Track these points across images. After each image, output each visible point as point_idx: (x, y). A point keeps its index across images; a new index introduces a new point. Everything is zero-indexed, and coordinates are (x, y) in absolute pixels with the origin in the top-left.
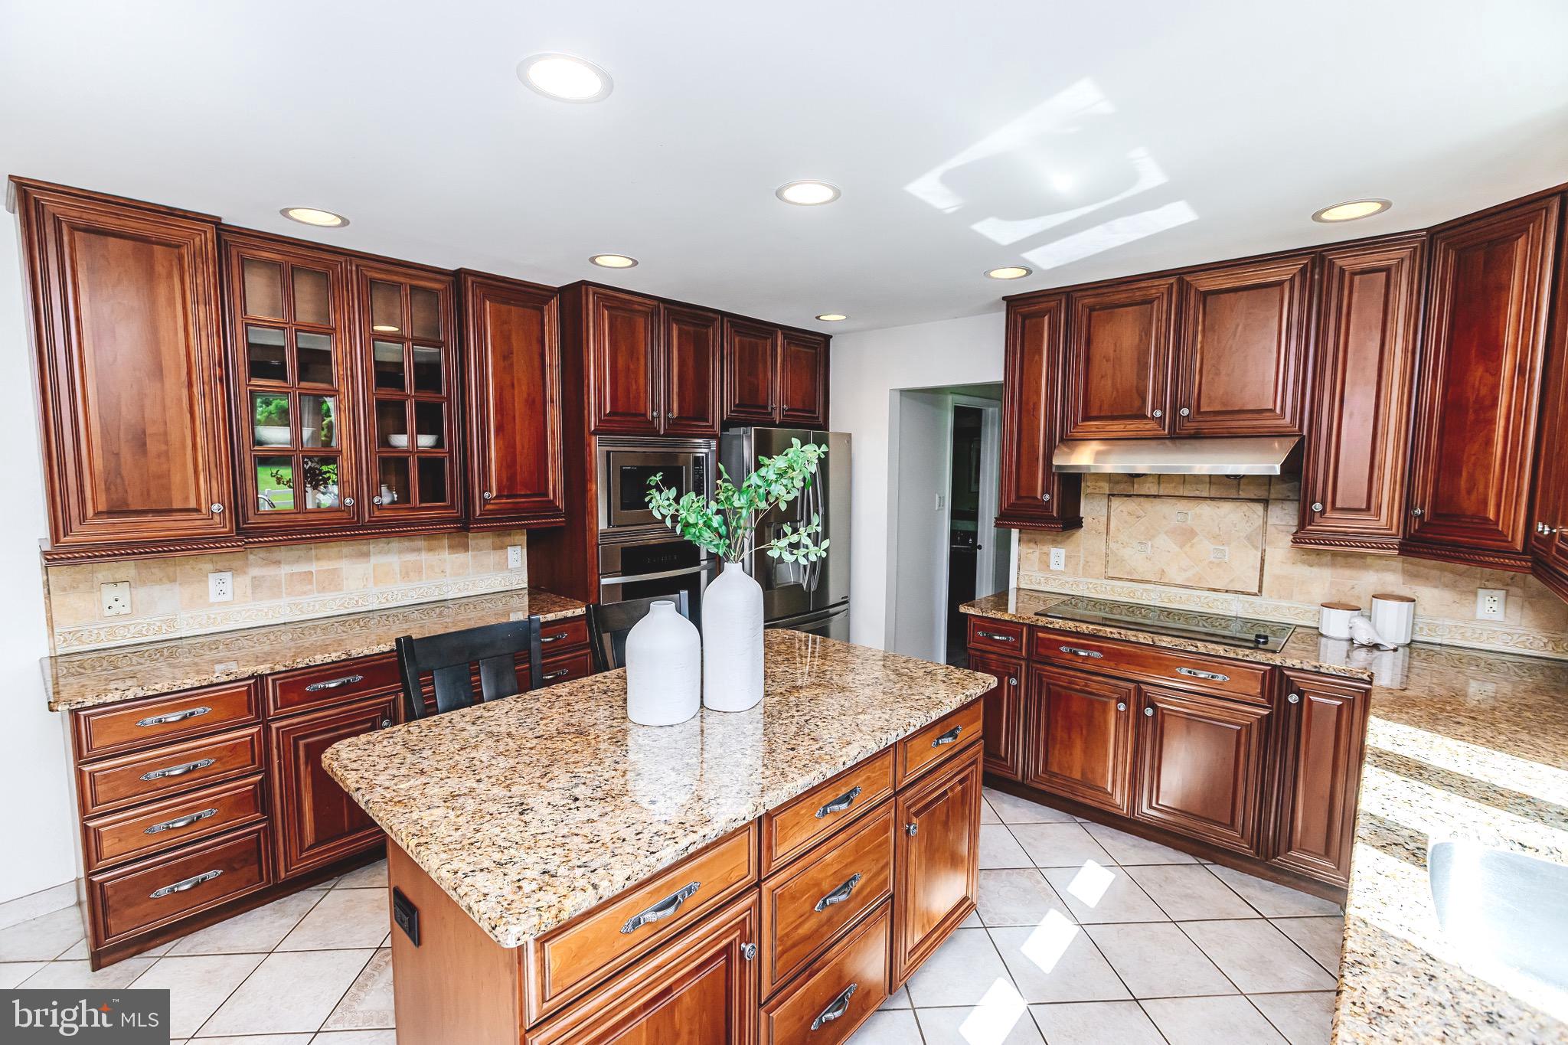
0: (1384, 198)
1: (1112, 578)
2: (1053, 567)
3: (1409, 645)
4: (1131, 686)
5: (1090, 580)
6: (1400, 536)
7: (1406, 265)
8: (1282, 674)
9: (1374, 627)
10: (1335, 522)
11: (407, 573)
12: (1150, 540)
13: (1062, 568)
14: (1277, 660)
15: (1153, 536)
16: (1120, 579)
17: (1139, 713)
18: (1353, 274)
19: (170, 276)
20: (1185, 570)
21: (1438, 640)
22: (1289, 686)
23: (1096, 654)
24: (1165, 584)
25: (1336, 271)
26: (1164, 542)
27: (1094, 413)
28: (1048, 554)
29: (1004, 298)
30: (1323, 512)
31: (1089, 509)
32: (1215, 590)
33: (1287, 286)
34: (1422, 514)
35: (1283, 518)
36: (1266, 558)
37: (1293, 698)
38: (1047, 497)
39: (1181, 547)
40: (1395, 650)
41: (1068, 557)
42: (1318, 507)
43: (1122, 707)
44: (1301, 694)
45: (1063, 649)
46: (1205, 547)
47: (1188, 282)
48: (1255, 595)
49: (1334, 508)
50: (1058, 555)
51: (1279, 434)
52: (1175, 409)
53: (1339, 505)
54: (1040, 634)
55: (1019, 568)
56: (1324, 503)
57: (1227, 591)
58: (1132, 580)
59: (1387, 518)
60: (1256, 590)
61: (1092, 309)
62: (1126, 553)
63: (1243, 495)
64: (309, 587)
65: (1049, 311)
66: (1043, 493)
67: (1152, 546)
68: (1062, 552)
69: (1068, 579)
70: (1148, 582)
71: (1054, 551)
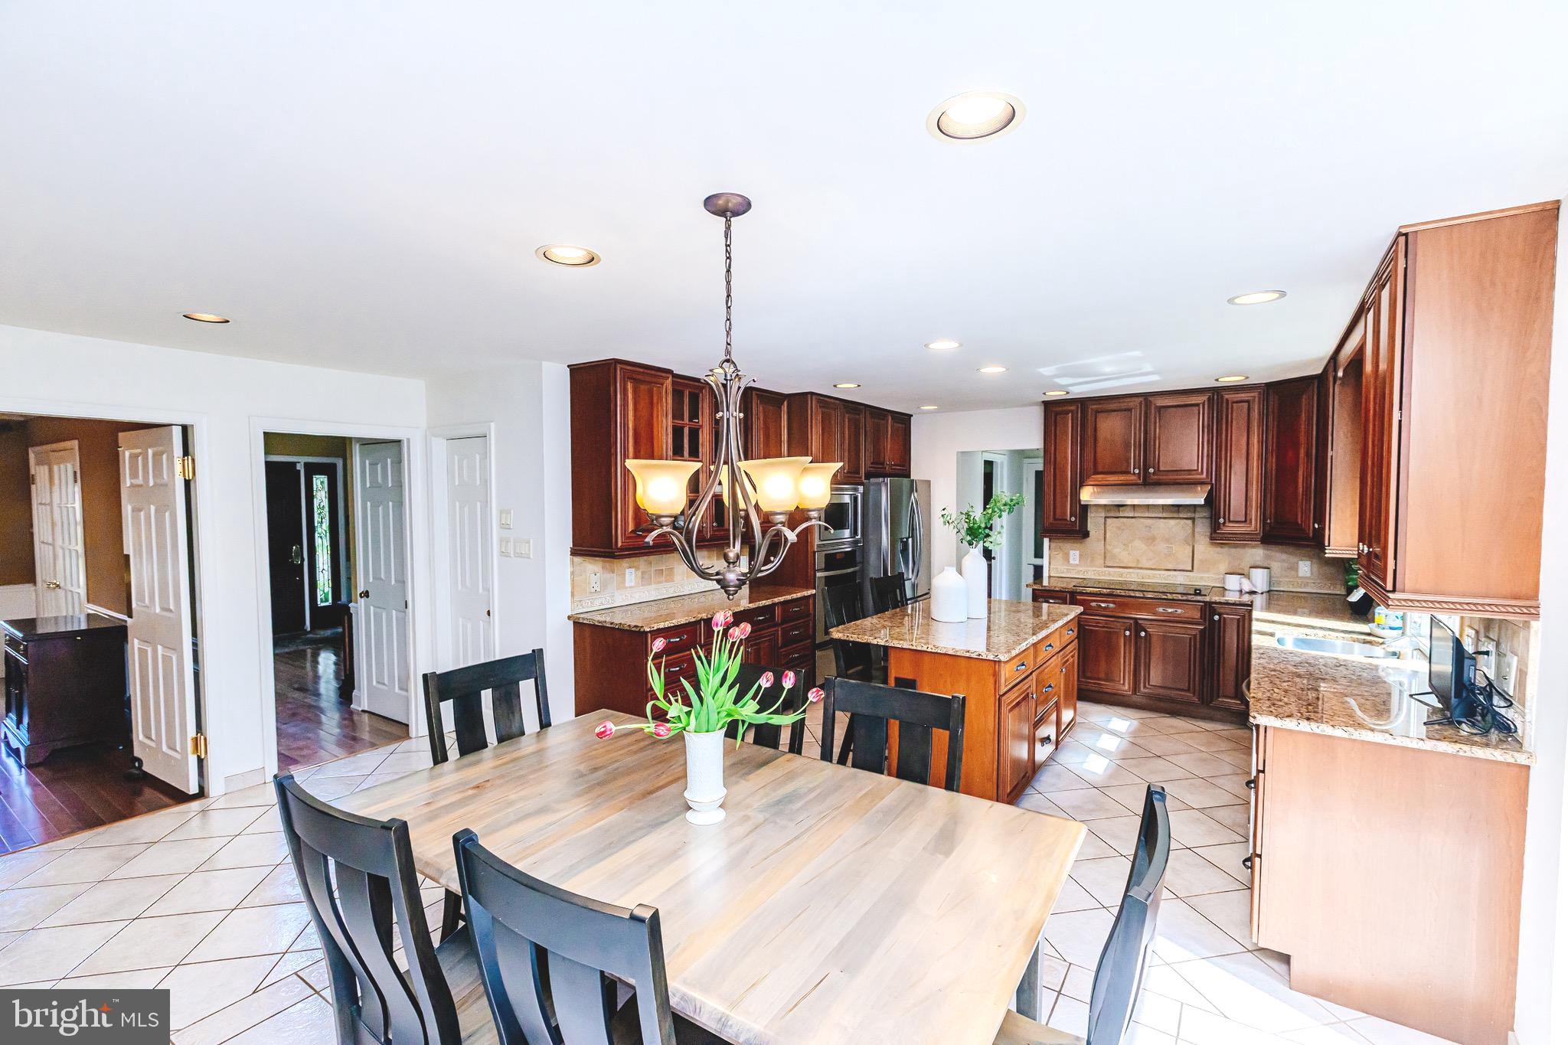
1: (1109, 567)
2: (1071, 562)
3: (1268, 592)
4: (1132, 622)
5: (1094, 569)
6: (1262, 534)
7: (1257, 399)
8: (1210, 607)
9: (1251, 582)
10: (1230, 528)
12: (1130, 543)
13: (1077, 562)
14: (1207, 599)
15: (1132, 541)
16: (1114, 567)
17: (1137, 635)
18: (1234, 402)
20: (1151, 560)
21: (1282, 589)
22: (1213, 612)
23: (1111, 605)
24: (1141, 568)
25: (1225, 399)
26: (1138, 544)
27: (1100, 470)
28: (1069, 553)
29: (1043, 402)
30: (1224, 523)
31: (1094, 523)
32: (1168, 570)
33: (1201, 405)
34: (1271, 523)
35: (1203, 528)
36: (1195, 550)
37: (1216, 618)
38: (1073, 519)
39: (1148, 546)
40: (1262, 593)
41: (1081, 555)
42: (1221, 520)
43: (1128, 633)
44: (1220, 615)
45: (1093, 604)
46: (1162, 547)
47: (1149, 400)
48: (1190, 571)
49: (1230, 521)
50: (1074, 555)
51: (1202, 483)
52: (1146, 469)
53: (1232, 519)
54: (1078, 597)
55: (1050, 564)
56: (1224, 518)
57: (1174, 570)
58: (1121, 567)
59: (1254, 525)
60: (1191, 569)
61: (1097, 412)
62: (1116, 551)
63: (1181, 516)
65: (1072, 411)
66: (1071, 517)
67: (1131, 546)
68: (1077, 553)
69: (1081, 569)
70: (1130, 568)
71: (1072, 552)
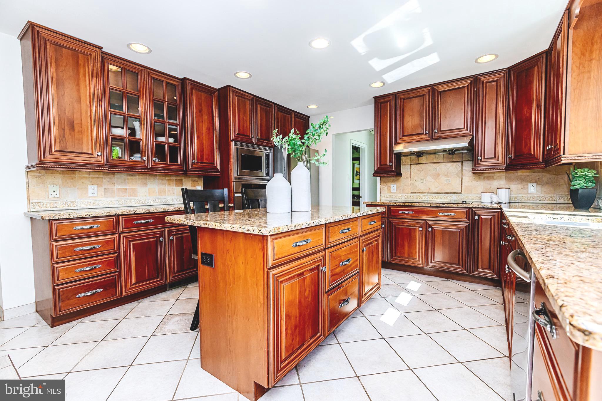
0: (496, 53)
1: (413, 193)
2: (392, 191)
3: (509, 203)
4: (423, 222)
5: (405, 195)
6: (505, 165)
7: (502, 79)
8: (472, 210)
9: (498, 197)
10: (484, 162)
11: (161, 192)
12: (425, 178)
13: (395, 191)
14: (471, 206)
15: (426, 177)
16: (415, 193)
17: (427, 230)
18: (487, 83)
19: (84, 65)
20: (437, 187)
21: (517, 201)
22: (475, 214)
23: (411, 212)
24: (430, 193)
25: (481, 82)
26: (429, 178)
27: (406, 134)
28: (390, 187)
29: (374, 97)
30: (481, 160)
31: (404, 169)
32: (447, 193)
33: (466, 88)
34: (512, 157)
35: (468, 166)
36: (463, 181)
37: (476, 217)
38: (391, 164)
39: (435, 180)
40: (505, 203)
41: (397, 187)
42: (479, 158)
43: (421, 229)
44: (479, 216)
45: (400, 212)
46: (443, 179)
47: (435, 88)
49: (484, 158)
50: (393, 186)
51: (466, 136)
52: (433, 130)
53: (486, 157)
54: (392, 208)
55: (380, 193)
56: (481, 156)
57: (451, 193)
58: (419, 193)
59: (501, 159)
60: (460, 192)
61: (404, 99)
62: (417, 184)
63: (454, 160)
64: (125, 194)
65: (389, 101)
66: (389, 163)
67: (426, 180)
68: (395, 186)
69: (397, 195)
70: (425, 193)
71: (392, 186)
